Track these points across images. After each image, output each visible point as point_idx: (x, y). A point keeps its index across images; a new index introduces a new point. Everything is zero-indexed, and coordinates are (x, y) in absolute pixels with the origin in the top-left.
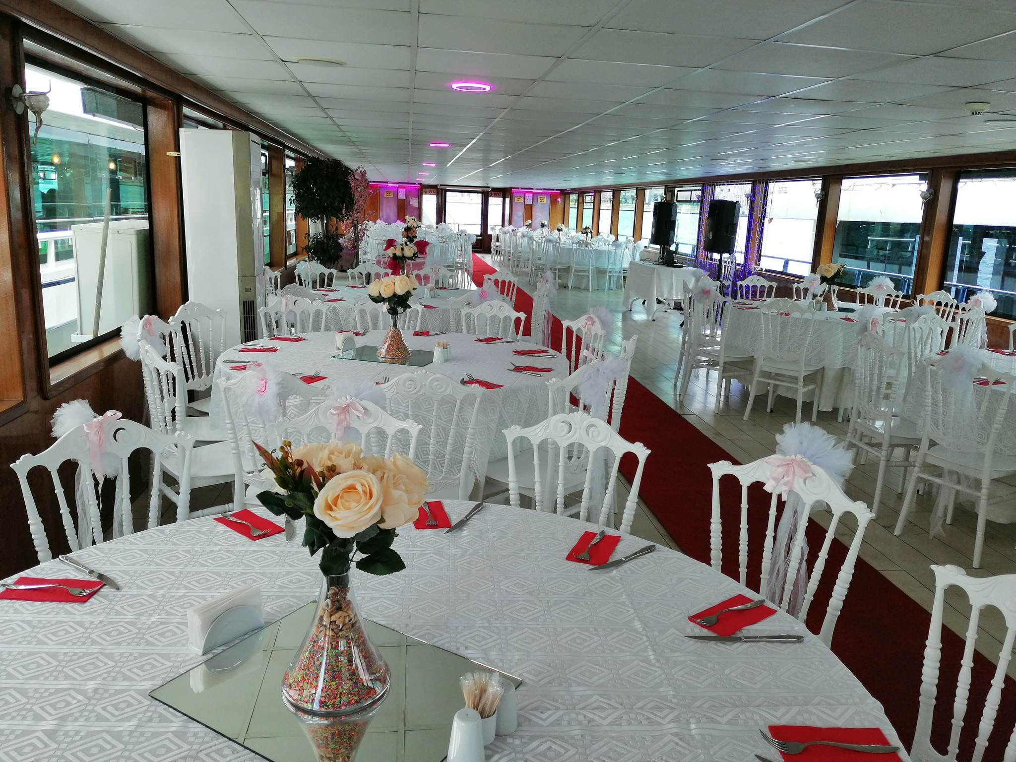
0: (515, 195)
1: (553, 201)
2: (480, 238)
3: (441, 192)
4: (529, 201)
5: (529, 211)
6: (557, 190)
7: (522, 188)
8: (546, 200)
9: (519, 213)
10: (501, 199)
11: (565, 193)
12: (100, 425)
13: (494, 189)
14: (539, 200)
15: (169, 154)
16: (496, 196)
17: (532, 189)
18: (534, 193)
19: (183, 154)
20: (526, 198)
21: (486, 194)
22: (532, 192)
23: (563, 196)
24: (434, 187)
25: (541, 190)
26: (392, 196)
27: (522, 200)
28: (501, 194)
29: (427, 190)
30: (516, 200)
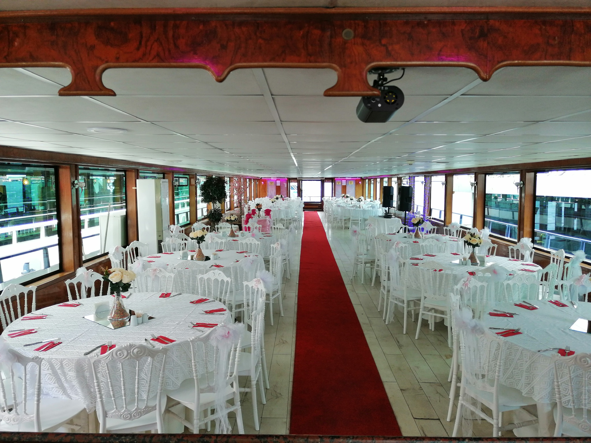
0: (336, 181)
1: (357, 183)
2: (321, 203)
3: (299, 181)
4: (344, 184)
5: (344, 188)
6: (359, 178)
7: (340, 178)
8: (353, 183)
9: (339, 190)
10: (331, 183)
11: (363, 180)
12: (87, 273)
13: (326, 179)
14: (349, 183)
15: (133, 188)
16: (328, 181)
17: (345, 178)
18: (346, 180)
19: (138, 188)
20: (343, 183)
21: (323, 181)
22: (345, 179)
23: (362, 181)
24: (296, 179)
25: (350, 178)
26: (273, 184)
27: (340, 183)
28: (331, 181)
29: (293, 180)
30: (337, 183)
